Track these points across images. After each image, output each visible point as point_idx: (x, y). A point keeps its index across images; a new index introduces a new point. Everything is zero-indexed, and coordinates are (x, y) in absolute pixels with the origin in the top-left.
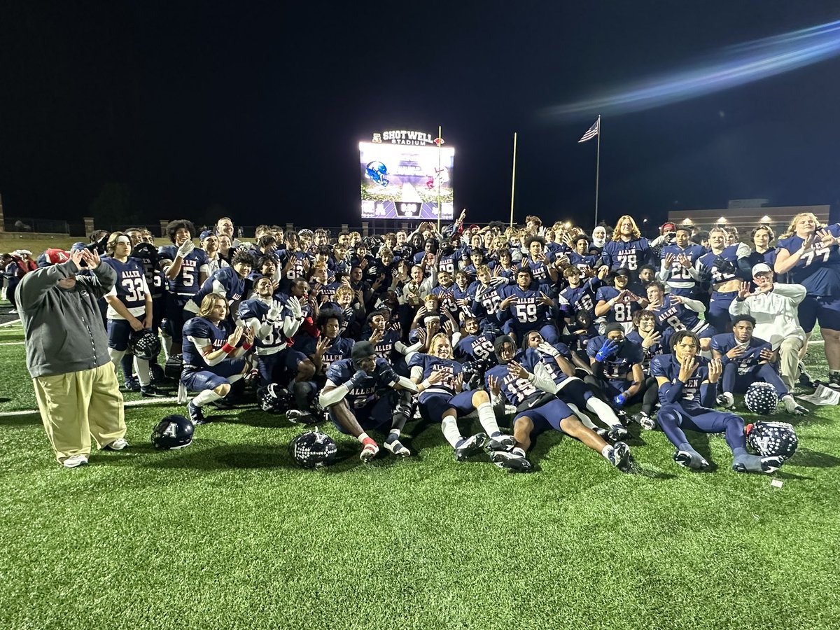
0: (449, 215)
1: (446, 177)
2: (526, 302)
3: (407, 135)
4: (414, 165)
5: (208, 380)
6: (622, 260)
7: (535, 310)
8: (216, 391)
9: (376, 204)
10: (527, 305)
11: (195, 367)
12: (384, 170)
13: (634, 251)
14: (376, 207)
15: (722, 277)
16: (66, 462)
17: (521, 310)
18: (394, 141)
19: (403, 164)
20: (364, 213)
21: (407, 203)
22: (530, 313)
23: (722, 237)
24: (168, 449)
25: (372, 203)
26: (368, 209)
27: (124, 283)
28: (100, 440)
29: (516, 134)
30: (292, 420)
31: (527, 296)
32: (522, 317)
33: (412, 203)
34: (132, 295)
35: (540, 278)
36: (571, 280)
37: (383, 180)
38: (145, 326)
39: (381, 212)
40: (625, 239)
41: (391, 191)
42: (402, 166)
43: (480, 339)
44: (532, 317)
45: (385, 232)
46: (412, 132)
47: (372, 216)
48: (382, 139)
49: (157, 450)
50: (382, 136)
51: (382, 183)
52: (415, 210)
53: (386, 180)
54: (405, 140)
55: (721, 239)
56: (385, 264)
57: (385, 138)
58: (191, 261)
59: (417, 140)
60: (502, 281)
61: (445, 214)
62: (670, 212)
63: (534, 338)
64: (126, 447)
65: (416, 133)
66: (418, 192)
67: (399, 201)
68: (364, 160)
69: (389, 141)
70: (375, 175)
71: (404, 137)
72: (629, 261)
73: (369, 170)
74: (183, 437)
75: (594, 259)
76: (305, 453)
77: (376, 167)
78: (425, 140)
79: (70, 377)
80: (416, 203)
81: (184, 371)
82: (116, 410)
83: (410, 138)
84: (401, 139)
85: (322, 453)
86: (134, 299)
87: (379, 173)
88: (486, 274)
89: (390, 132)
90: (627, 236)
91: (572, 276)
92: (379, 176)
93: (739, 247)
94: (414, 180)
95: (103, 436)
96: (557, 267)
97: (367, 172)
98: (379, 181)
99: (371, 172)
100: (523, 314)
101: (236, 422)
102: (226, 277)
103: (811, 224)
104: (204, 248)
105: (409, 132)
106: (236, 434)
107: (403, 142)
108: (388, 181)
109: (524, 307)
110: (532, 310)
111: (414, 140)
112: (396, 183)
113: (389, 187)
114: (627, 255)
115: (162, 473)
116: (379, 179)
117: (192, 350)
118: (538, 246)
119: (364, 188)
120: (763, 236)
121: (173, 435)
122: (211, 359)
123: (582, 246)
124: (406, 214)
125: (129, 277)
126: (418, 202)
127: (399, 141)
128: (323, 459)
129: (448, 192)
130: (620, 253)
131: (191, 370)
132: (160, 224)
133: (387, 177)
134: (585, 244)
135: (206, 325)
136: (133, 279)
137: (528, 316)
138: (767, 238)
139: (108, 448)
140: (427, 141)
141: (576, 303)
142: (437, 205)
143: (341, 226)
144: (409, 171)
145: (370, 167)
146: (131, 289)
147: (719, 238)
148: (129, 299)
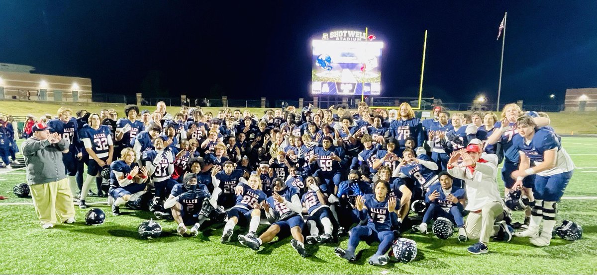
0: (376, 92)
1: (375, 64)
2: (325, 158)
3: (347, 34)
4: (352, 55)
5: (120, 192)
6: (400, 133)
7: (331, 164)
8: (123, 198)
9: (322, 84)
10: (326, 160)
11: (115, 186)
12: (329, 60)
13: (408, 127)
14: (322, 86)
15: (457, 147)
16: (43, 226)
17: (323, 163)
18: (338, 39)
19: (344, 55)
20: (314, 90)
21: (345, 84)
22: (328, 166)
23: (459, 120)
24: (91, 225)
25: (320, 83)
26: (317, 88)
27: (95, 141)
28: (62, 218)
29: (426, 31)
30: (157, 217)
31: (327, 154)
32: (323, 168)
33: (349, 83)
34: (99, 147)
35: (348, 143)
36: (365, 144)
37: (328, 66)
38: (106, 164)
39: (326, 90)
40: (404, 119)
41: (334, 75)
42: (343, 56)
43: (296, 180)
44: (329, 168)
45: (328, 104)
46: (352, 32)
47: (319, 93)
48: (329, 37)
49: (87, 225)
50: (329, 35)
51: (328, 68)
52: (351, 88)
53: (330, 66)
54: (346, 37)
55: (458, 121)
56: (261, 131)
57: (331, 37)
58: (135, 129)
59: (355, 37)
60: (314, 145)
61: (374, 91)
62: (567, 90)
63: (309, 181)
64: (74, 222)
65: (354, 32)
66: (354, 75)
67: (340, 81)
68: (315, 53)
69: (334, 39)
70: (323, 63)
71: (345, 35)
72: (405, 133)
73: (318, 60)
74: (98, 220)
75: (384, 131)
76: (142, 231)
77: (323, 57)
78: (361, 37)
79: (46, 185)
80: (352, 83)
81: (110, 188)
82: (69, 203)
83: (350, 35)
84: (343, 37)
85: (150, 232)
86: (101, 149)
87: (326, 62)
88: (308, 140)
89: (335, 32)
90: (405, 116)
91: (366, 142)
92: (325, 64)
93: (468, 127)
94: (352, 66)
95: (63, 216)
96: (356, 137)
97: (317, 61)
98: (325, 67)
99: (321, 61)
100: (324, 166)
101: (134, 216)
102: (141, 138)
103: (515, 112)
104: (142, 121)
105: (349, 32)
106: (132, 221)
107: (345, 39)
108: (332, 68)
109: (324, 161)
110: (329, 163)
111: (353, 38)
112: (337, 68)
113: (332, 71)
114: (404, 130)
115: (85, 235)
116: (326, 66)
117: (114, 177)
118: (347, 122)
119: (314, 73)
120: (489, 119)
121: (93, 218)
122: (122, 183)
123: (376, 122)
124: (344, 91)
125: (98, 137)
126: (353, 82)
127: (341, 38)
128: (151, 235)
129: (377, 75)
130: (399, 128)
131: (113, 188)
132: (181, 98)
133: (331, 65)
134: (378, 121)
135: (121, 165)
136: (100, 138)
137: (326, 167)
138: (492, 121)
139: (66, 222)
140: (362, 37)
141: (368, 160)
142: (369, 84)
143: (298, 100)
144: (348, 60)
145: (320, 58)
146: (99, 144)
147: (457, 120)
148: (97, 149)
